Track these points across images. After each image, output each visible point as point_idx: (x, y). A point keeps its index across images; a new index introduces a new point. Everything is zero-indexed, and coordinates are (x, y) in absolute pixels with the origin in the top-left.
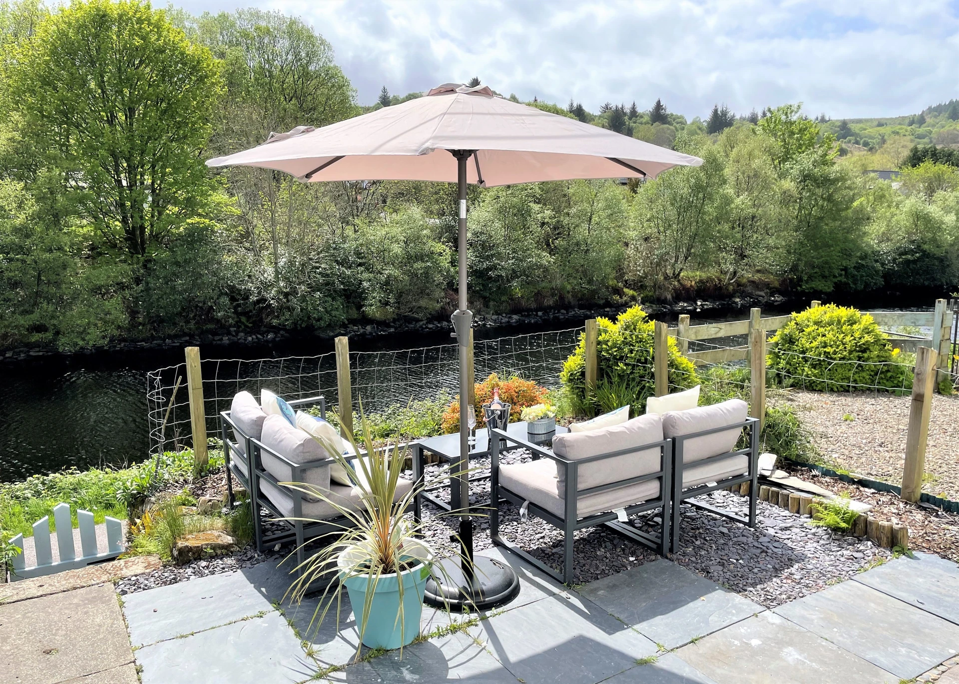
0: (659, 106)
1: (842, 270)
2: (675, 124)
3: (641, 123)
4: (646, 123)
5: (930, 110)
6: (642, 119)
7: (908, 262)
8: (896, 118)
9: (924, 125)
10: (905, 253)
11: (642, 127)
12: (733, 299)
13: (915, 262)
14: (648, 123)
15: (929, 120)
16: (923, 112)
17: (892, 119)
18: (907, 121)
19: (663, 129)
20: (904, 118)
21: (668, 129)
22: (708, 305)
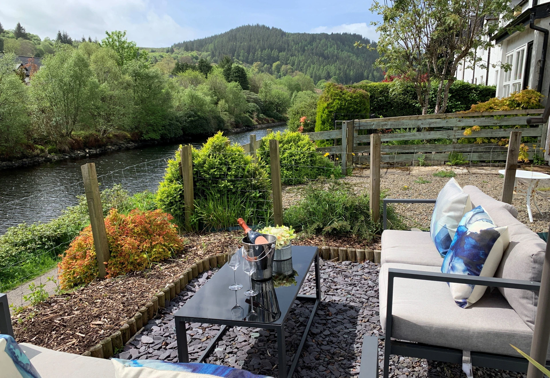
0: (19, 27)
1: (163, 126)
2: (33, 40)
3: (9, 37)
4: (12, 38)
5: (176, 45)
6: (8, 35)
7: (191, 121)
8: (160, 49)
9: (174, 53)
10: (190, 117)
11: (10, 40)
12: (107, 147)
13: (195, 121)
14: (14, 38)
15: (176, 51)
16: (172, 46)
17: (158, 49)
18: (165, 50)
19: (26, 42)
20: (164, 49)
21: (30, 43)
22: (94, 151)
